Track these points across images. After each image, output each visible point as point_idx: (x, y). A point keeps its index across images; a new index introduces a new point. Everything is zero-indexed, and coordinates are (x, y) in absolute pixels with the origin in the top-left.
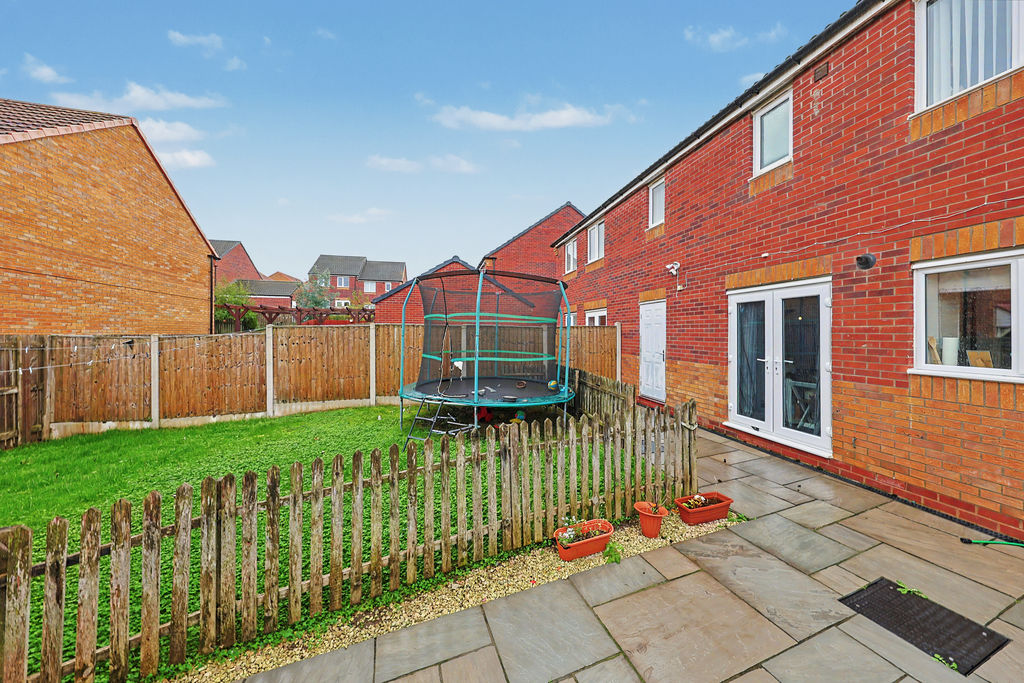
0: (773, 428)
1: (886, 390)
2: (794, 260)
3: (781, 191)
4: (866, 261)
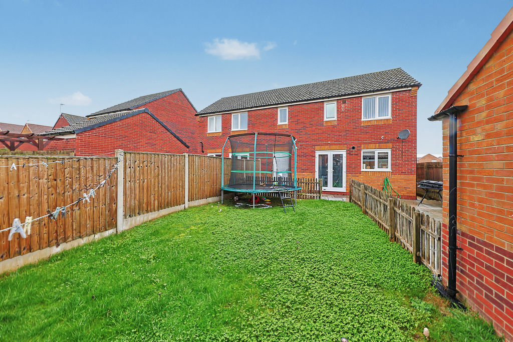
0: (330, 188)
1: (357, 175)
2: (337, 145)
3: (334, 126)
4: (354, 148)
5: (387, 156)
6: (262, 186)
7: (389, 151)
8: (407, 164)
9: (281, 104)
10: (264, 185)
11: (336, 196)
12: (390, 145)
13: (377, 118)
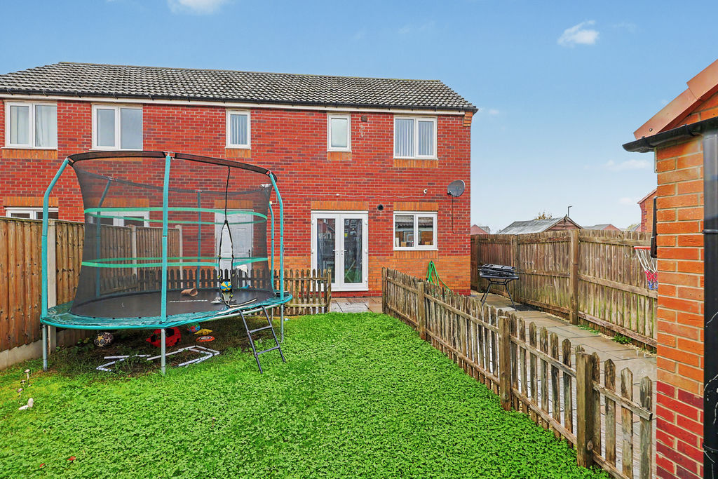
0: (339, 285)
1: (387, 257)
2: (352, 200)
3: (346, 165)
4: (381, 208)
5: (432, 223)
6: (187, 295)
7: (434, 215)
8: (459, 238)
9: (233, 100)
10: (192, 292)
11: (351, 299)
12: (436, 205)
13: (417, 156)
